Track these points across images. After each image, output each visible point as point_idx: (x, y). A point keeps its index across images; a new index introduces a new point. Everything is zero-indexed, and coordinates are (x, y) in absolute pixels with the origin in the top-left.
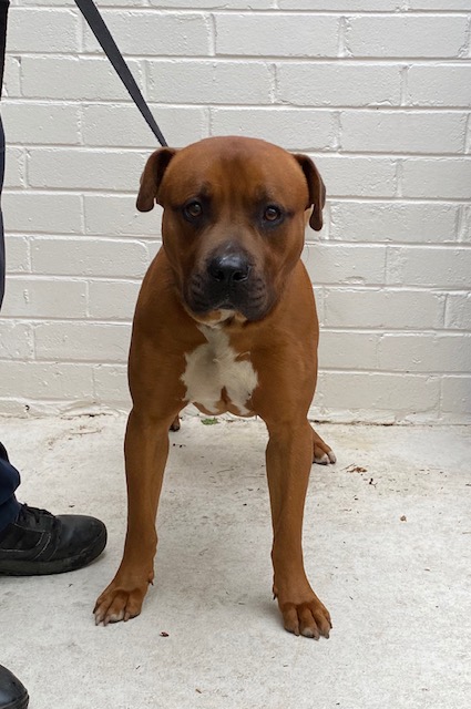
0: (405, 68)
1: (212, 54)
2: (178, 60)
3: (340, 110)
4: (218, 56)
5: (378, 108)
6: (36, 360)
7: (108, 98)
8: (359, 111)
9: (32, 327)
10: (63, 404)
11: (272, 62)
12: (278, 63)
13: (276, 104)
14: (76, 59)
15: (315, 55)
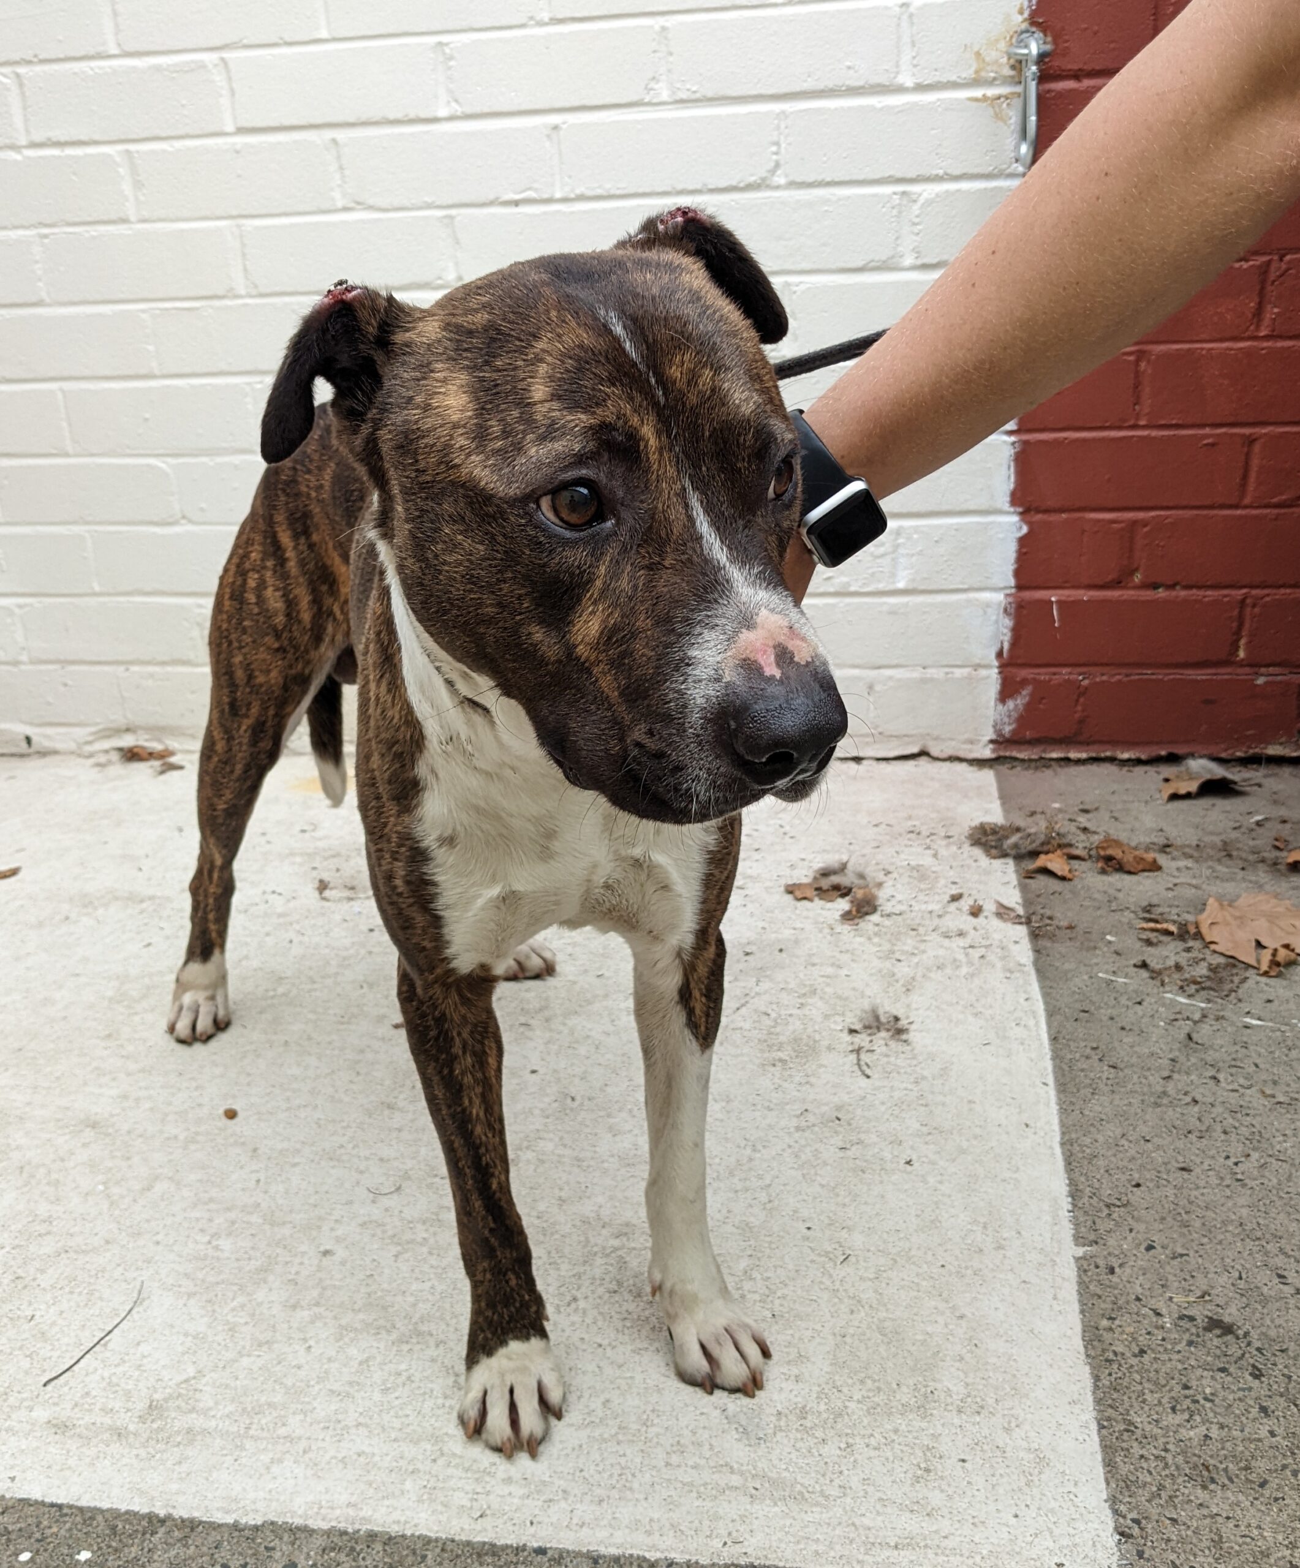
0: (556, 128)
1: (230, 128)
2: (178, 144)
3: (453, 212)
4: (241, 131)
5: (516, 203)
6: (32, 662)
7: (77, 219)
8: (486, 211)
9: (17, 611)
10: (81, 733)
11: (329, 134)
12: (341, 135)
13: (346, 209)
14: (19, 157)
15: (399, 115)
